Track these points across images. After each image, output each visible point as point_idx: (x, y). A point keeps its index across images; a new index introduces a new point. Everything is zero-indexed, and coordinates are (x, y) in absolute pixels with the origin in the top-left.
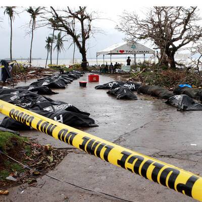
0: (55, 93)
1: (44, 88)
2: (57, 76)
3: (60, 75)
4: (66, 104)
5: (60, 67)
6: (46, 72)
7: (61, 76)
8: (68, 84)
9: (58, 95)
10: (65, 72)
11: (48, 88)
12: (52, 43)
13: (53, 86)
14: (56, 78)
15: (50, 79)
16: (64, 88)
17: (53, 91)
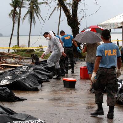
0: (19, 100)
1: (3, 90)
2: (25, 69)
3: (30, 67)
4: (35, 119)
5: (32, 51)
6: (8, 60)
7: (32, 69)
8: (43, 84)
9: (25, 102)
10: (40, 59)
11: (8, 90)
12: (20, 8)
13: (17, 86)
14: (23, 72)
15: (13, 74)
16: (36, 90)
17: (17, 95)
